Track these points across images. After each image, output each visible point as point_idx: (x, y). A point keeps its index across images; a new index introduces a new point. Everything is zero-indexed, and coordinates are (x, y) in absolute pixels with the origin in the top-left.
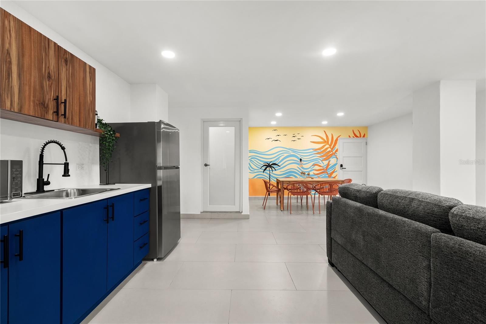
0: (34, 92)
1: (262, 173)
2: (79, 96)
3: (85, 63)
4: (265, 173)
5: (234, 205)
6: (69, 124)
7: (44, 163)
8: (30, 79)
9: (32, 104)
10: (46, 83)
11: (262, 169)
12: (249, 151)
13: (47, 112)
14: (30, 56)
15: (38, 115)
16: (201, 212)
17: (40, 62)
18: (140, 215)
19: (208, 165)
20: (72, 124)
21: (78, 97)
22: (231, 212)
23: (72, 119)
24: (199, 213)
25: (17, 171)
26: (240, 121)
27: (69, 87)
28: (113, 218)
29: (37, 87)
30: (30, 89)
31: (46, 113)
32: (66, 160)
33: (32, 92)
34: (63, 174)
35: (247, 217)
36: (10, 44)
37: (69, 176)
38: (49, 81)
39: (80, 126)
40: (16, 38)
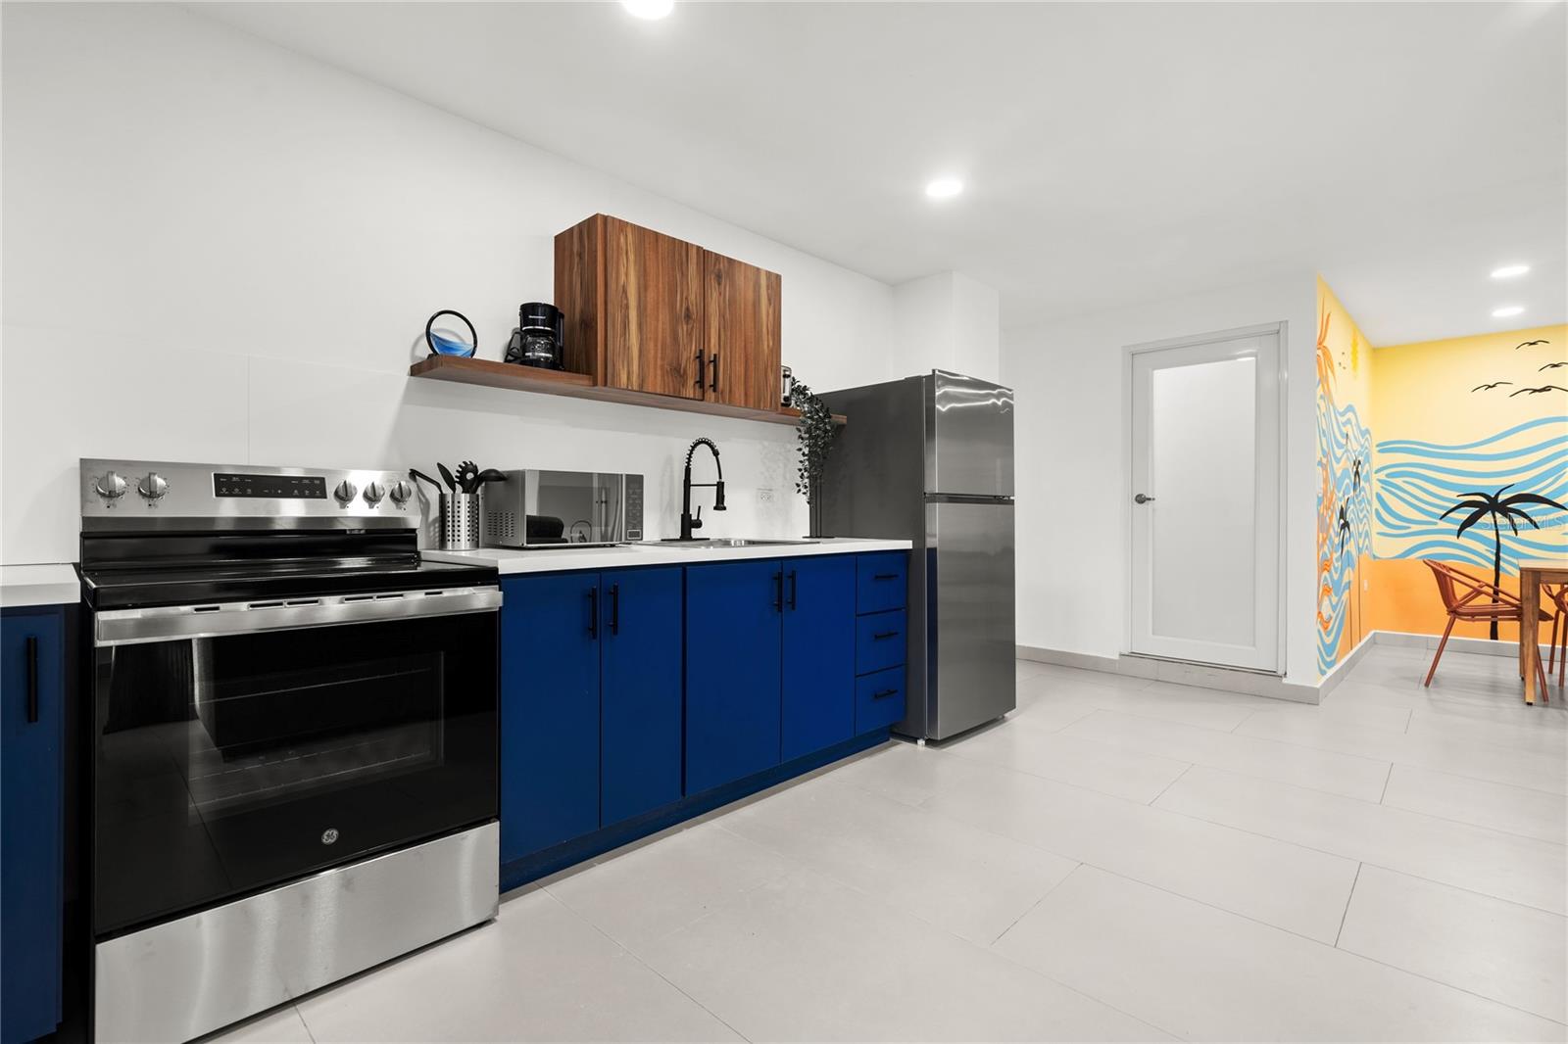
0: (662, 350)
1: (1453, 539)
2: (745, 341)
3: (758, 269)
4: (1464, 536)
5: (1254, 645)
6: (724, 402)
7: (692, 483)
8: (657, 327)
9: (659, 372)
10: (683, 330)
11: (1453, 521)
12: (1378, 446)
13: (684, 384)
14: (657, 286)
15: (669, 391)
16: (1122, 655)
17: (672, 292)
18: (877, 613)
19: (1149, 499)
20: (731, 403)
21: (743, 344)
22: (1234, 669)
23: (730, 391)
24: (1116, 657)
25: (634, 493)
26: (1277, 332)
27: (724, 328)
28: (793, 603)
29: (668, 340)
30: (656, 346)
31: (683, 386)
32: (720, 477)
33: (659, 352)
34: (715, 505)
35: (1306, 698)
36: (627, 275)
37: (725, 509)
38: (687, 324)
39: (746, 405)
40: (635, 262)
